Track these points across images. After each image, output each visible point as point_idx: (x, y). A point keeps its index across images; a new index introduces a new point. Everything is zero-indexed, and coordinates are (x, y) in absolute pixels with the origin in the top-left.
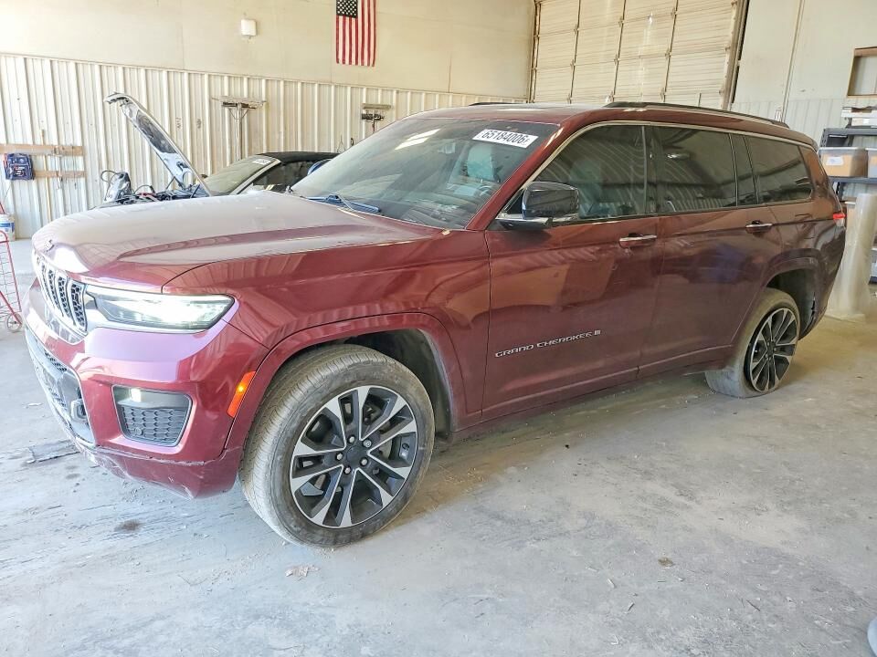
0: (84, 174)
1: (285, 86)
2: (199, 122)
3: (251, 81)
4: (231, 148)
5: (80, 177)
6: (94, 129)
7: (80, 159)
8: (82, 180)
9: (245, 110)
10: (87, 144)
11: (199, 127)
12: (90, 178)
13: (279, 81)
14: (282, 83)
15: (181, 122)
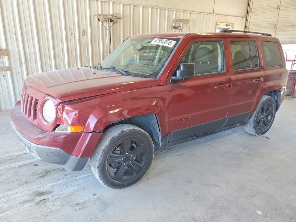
0: (10, 68)
1: (134, 9)
2: (84, 31)
3: (115, 5)
4: (103, 48)
5: (7, 70)
6: (14, 36)
7: (6, 58)
8: (9, 73)
9: (111, 24)
10: (10, 47)
11: (84, 35)
12: (14, 71)
13: (130, 5)
14: (132, 7)
15: (73, 32)
